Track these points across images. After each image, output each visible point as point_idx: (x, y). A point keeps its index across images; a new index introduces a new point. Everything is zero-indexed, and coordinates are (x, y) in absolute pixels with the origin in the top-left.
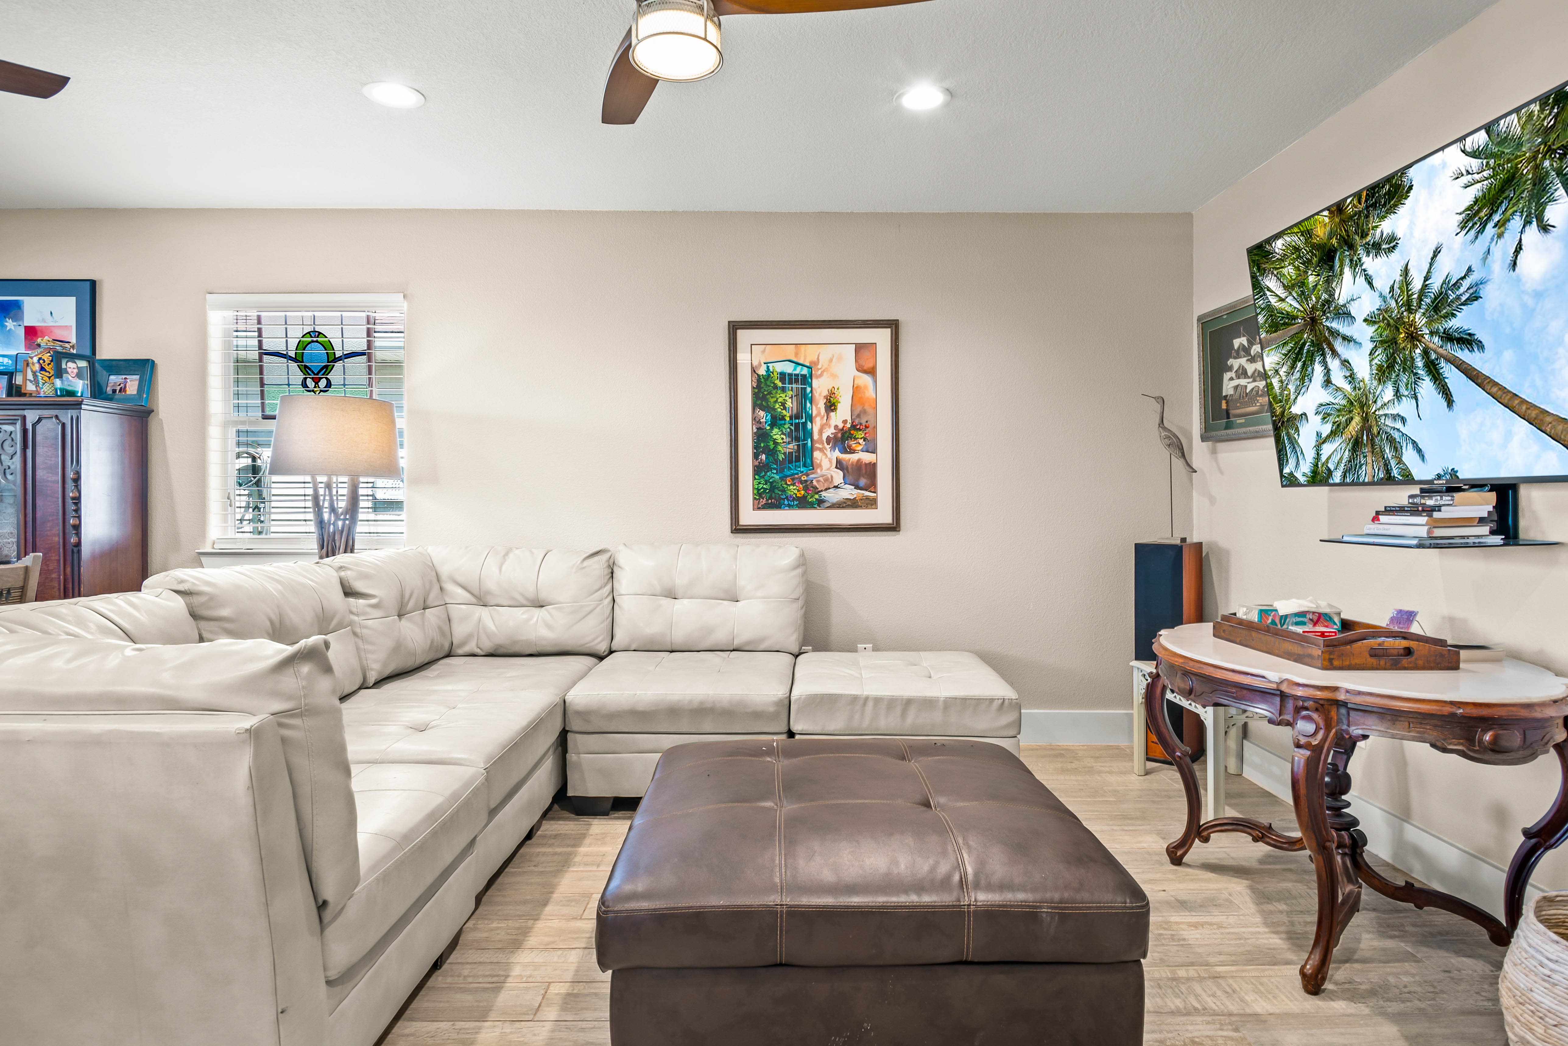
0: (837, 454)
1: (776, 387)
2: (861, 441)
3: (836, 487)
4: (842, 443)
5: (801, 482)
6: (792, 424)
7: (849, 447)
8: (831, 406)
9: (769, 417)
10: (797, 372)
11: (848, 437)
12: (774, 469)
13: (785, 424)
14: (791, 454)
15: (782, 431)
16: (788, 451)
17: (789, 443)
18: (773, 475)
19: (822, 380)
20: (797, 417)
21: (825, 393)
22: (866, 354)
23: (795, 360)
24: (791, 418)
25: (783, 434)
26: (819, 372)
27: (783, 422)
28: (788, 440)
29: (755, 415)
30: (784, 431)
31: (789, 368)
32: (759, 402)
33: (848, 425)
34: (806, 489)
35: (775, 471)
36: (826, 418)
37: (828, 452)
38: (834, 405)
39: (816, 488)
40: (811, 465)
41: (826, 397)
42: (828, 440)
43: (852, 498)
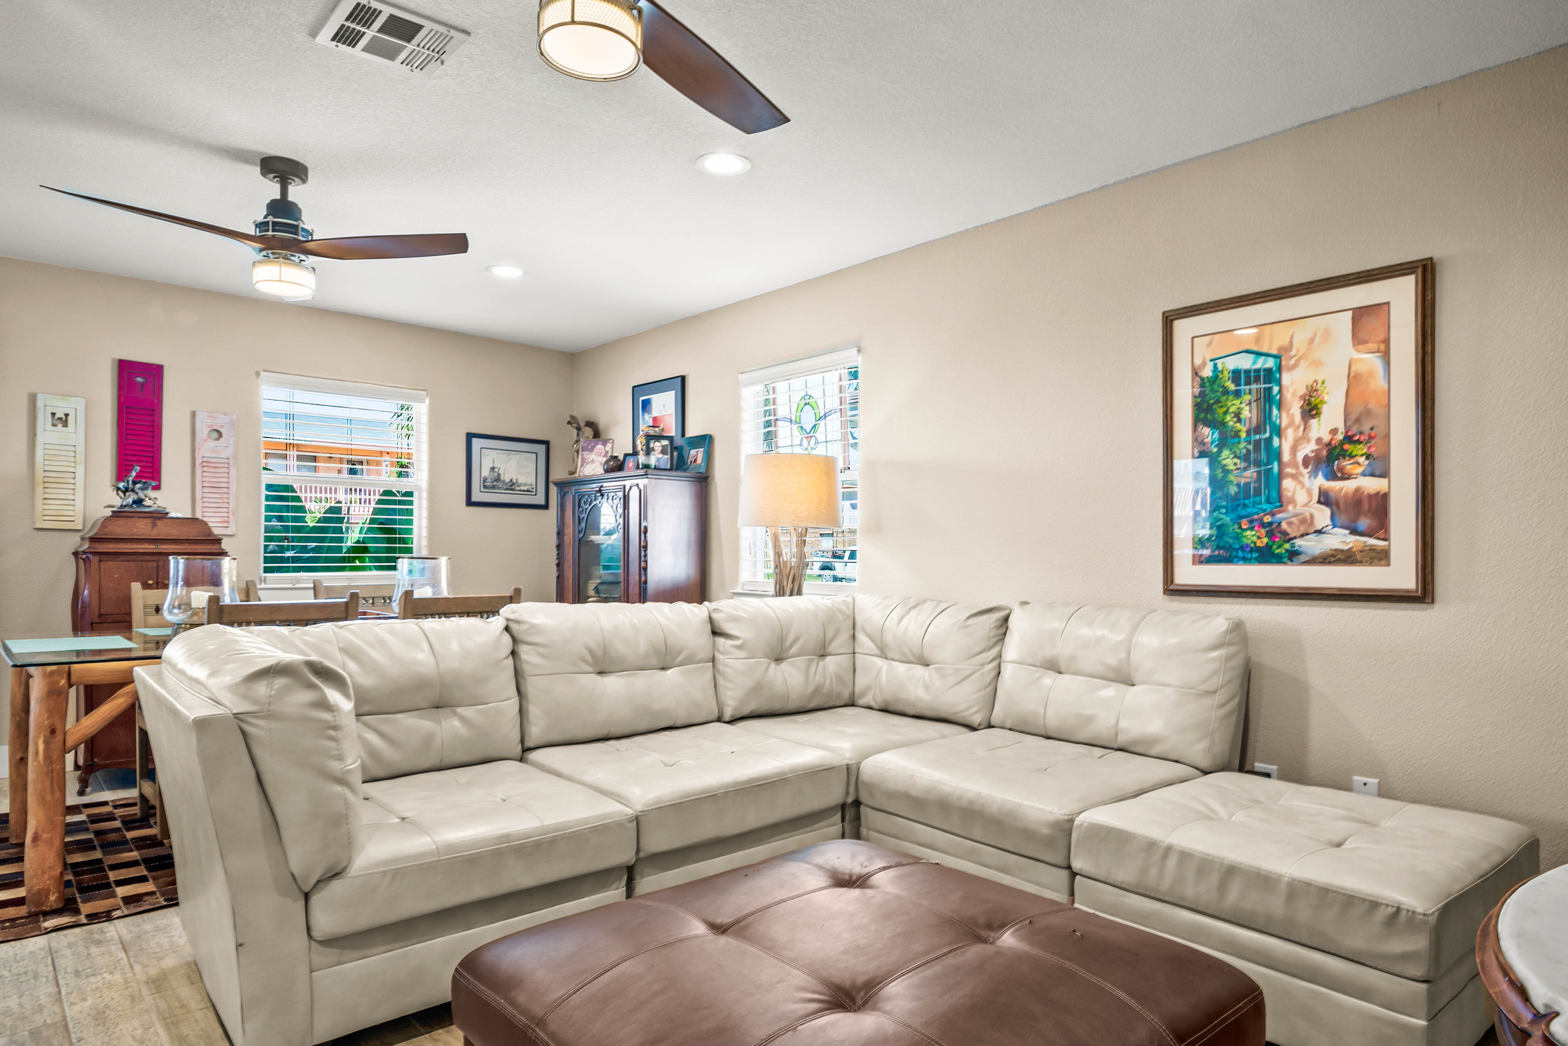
0: (1320, 481)
1: (1226, 392)
2: (1362, 460)
3: (1319, 532)
4: (1328, 465)
5: (1263, 525)
6: (1249, 443)
7: (1341, 470)
8: (1311, 410)
9: (1216, 435)
10: (1258, 366)
11: (1339, 455)
12: (1223, 507)
13: (1239, 443)
14: (1247, 485)
15: (1234, 452)
16: (1243, 481)
17: (1245, 469)
18: (1221, 516)
19: (1297, 372)
20: (1258, 429)
21: (1302, 391)
22: (1372, 324)
23: (1255, 348)
24: (1248, 433)
25: (1236, 456)
26: (1293, 361)
27: (1237, 440)
28: (1243, 465)
29: (1197, 434)
30: (1238, 452)
31: (1245, 363)
32: (1202, 415)
33: (1340, 436)
34: (1271, 535)
35: (1224, 511)
36: (1302, 428)
37: (1306, 480)
38: (1315, 407)
39: (1285, 533)
40: (1280, 501)
41: (1303, 397)
42: (1306, 461)
43: (1346, 547)
